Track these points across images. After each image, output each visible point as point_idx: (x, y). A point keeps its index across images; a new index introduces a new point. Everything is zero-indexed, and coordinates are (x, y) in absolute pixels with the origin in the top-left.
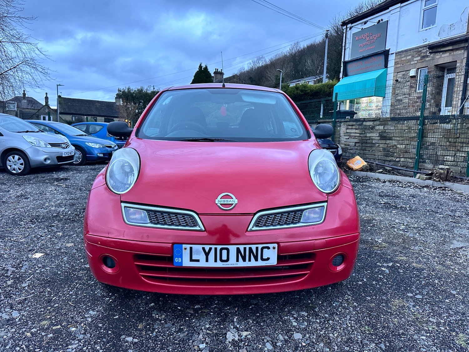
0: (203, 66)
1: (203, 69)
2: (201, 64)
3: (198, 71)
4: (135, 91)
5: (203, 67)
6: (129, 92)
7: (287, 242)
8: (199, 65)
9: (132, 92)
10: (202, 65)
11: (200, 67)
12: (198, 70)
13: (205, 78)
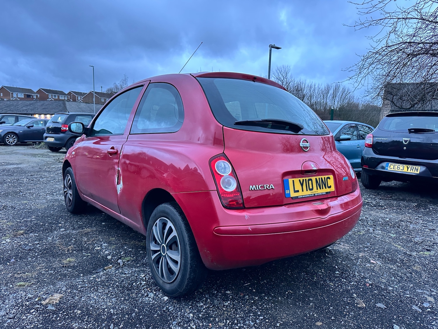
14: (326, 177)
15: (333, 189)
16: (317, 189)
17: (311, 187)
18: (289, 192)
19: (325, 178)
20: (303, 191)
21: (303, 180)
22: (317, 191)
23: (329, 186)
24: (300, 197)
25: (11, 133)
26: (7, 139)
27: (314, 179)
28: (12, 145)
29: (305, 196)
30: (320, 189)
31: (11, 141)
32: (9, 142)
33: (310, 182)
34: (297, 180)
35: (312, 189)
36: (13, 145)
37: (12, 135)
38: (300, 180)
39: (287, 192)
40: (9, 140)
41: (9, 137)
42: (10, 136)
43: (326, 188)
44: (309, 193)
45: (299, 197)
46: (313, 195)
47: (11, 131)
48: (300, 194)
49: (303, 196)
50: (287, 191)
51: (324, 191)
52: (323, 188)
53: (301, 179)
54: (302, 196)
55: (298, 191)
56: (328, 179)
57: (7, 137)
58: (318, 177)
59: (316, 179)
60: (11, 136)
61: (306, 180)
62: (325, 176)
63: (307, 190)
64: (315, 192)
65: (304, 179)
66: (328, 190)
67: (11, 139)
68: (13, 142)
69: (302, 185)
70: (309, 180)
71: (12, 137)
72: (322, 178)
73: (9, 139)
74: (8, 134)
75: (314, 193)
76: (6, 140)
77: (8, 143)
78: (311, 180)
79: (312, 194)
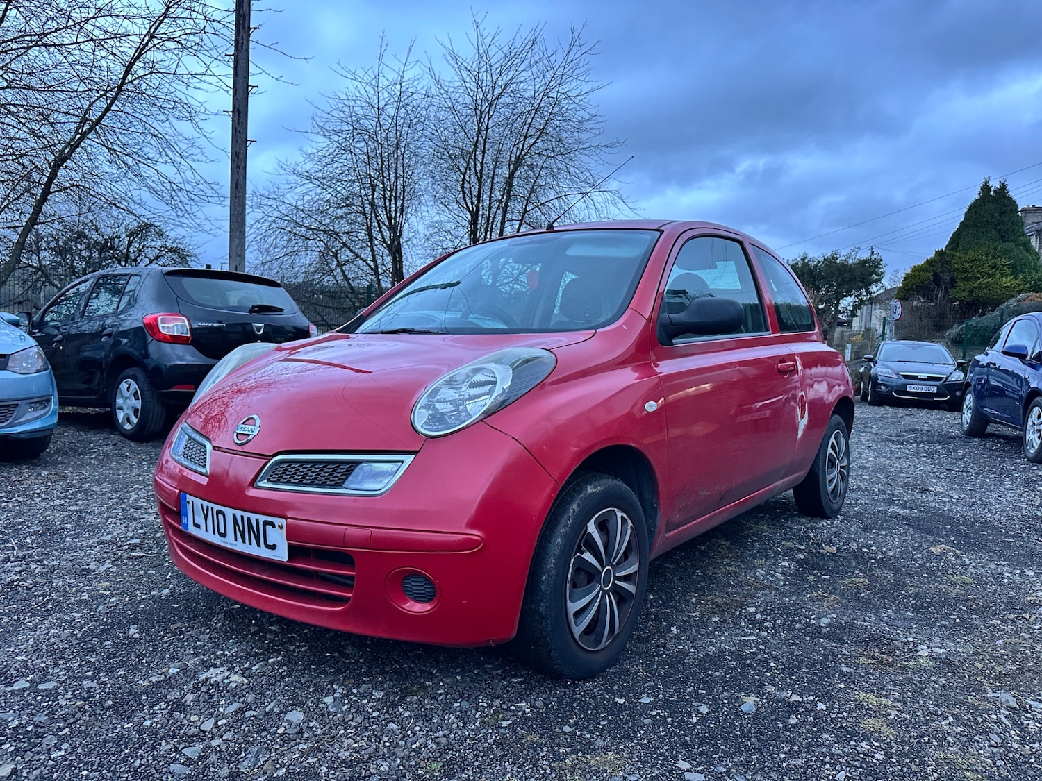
0: (995, 184)
1: (992, 193)
2: (986, 182)
3: (976, 200)
4: (819, 262)
5: (992, 189)
6: (805, 265)
7: (310, 521)
8: (981, 184)
9: (812, 264)
10: (990, 184)
11: (986, 188)
12: (978, 197)
13: (996, 214)
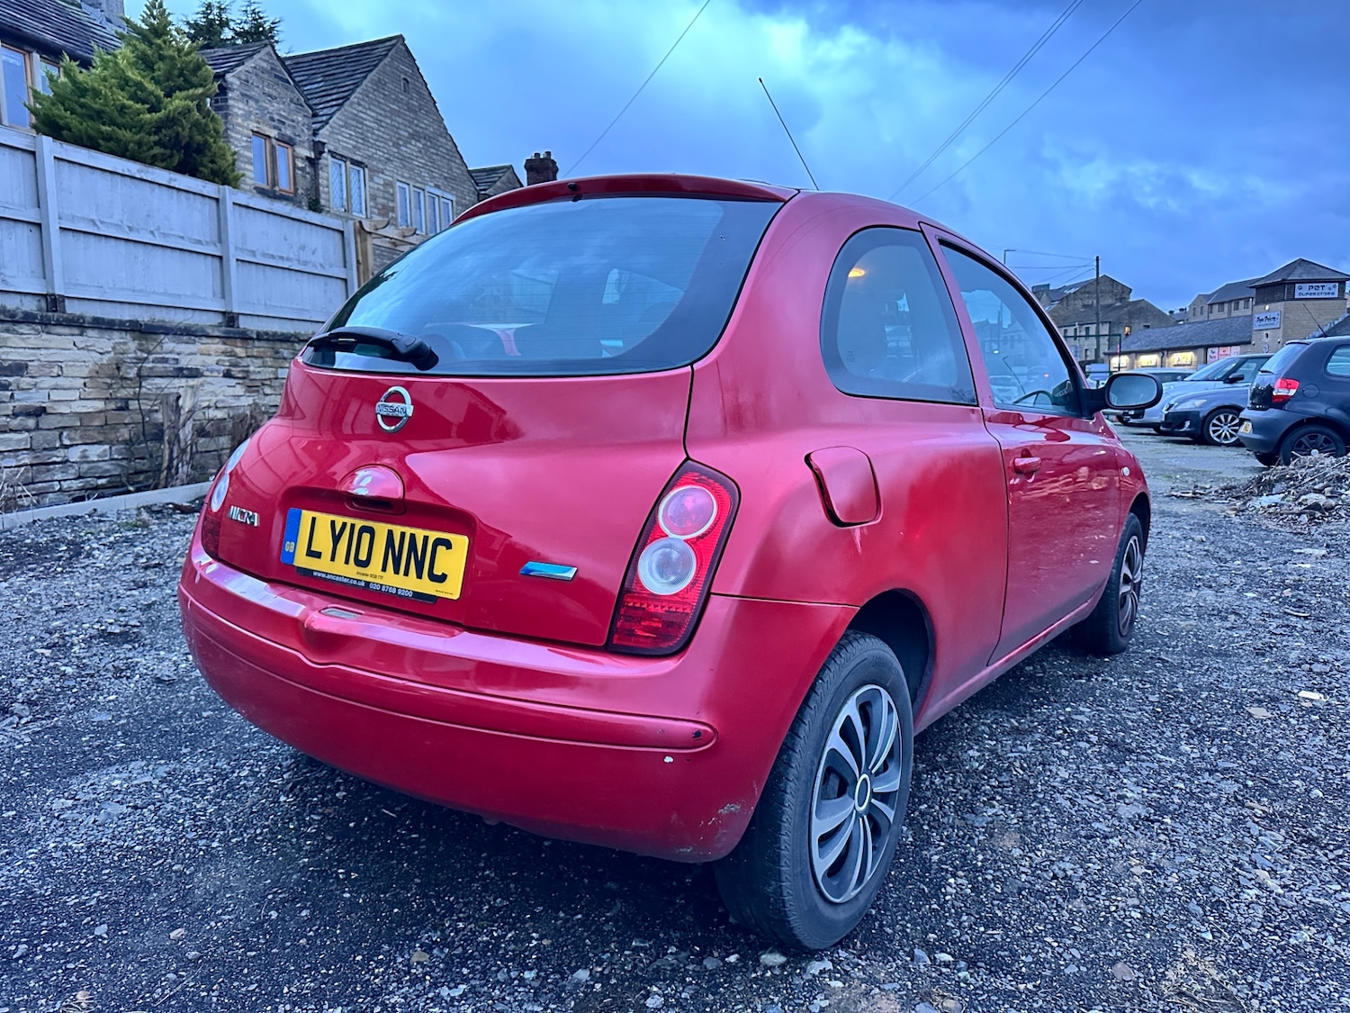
14: (434, 535)
15: (452, 590)
16: (384, 569)
17: (363, 557)
18: (293, 547)
19: (426, 538)
20: (333, 559)
21: (344, 525)
22: (382, 577)
23: (437, 572)
24: (319, 575)
25: (1228, 410)
26: (1214, 425)
27: (381, 529)
28: (1225, 445)
29: (333, 578)
30: (397, 571)
31: (1223, 434)
32: (1219, 437)
33: (366, 537)
34: (324, 520)
35: (365, 564)
36: (1228, 445)
37: (1231, 413)
38: (333, 523)
39: (289, 547)
40: (1219, 430)
41: (1219, 420)
42: (1222, 417)
43: (419, 576)
44: (351, 571)
45: (315, 574)
46: (363, 584)
47: (1227, 404)
48: (322, 566)
49: (328, 577)
50: (288, 543)
51: (410, 583)
52: (406, 574)
53: (339, 520)
54: (327, 574)
55: (318, 555)
56: (441, 549)
57: (1215, 421)
58: (397, 530)
59: (390, 533)
60: (1226, 418)
61: (353, 526)
62: (427, 533)
63: (347, 562)
64: (371, 576)
65: (349, 521)
66: (427, 587)
67: (1226, 427)
68: (1232, 436)
69: (336, 539)
70: (364, 529)
71: (1229, 420)
72: (413, 536)
73: (1218, 426)
74: (1218, 411)
75: (368, 579)
76: (1211, 429)
77: (1216, 439)
78: (371, 531)
79: (358, 580)
